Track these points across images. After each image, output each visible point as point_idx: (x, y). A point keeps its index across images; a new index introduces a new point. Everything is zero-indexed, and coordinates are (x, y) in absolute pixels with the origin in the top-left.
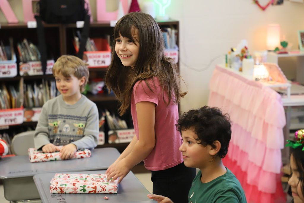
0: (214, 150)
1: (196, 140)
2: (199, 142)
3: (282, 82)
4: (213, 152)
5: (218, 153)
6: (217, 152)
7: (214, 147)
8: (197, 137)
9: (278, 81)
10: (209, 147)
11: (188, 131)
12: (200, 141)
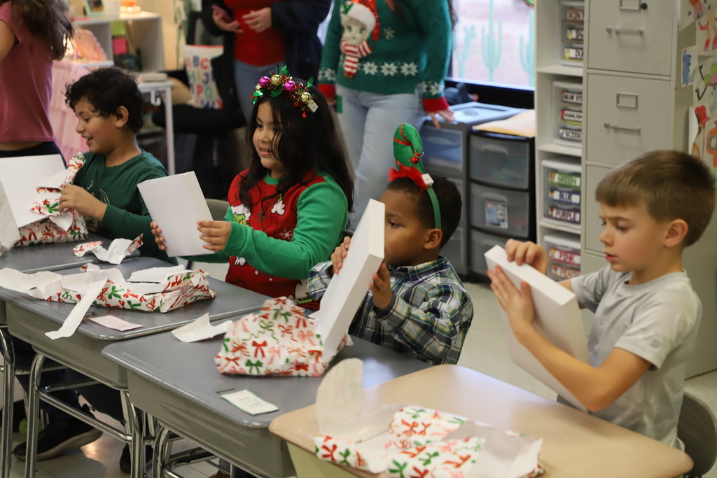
0: (120, 120)
1: (93, 111)
2: (97, 114)
3: (99, 59)
4: (120, 123)
5: (127, 123)
6: (125, 122)
7: (120, 116)
8: (93, 109)
9: (93, 59)
10: (113, 118)
11: (80, 103)
12: (99, 112)
